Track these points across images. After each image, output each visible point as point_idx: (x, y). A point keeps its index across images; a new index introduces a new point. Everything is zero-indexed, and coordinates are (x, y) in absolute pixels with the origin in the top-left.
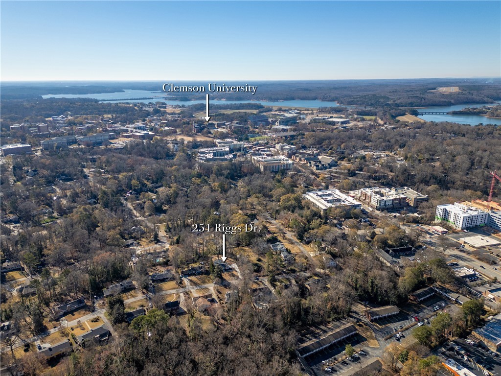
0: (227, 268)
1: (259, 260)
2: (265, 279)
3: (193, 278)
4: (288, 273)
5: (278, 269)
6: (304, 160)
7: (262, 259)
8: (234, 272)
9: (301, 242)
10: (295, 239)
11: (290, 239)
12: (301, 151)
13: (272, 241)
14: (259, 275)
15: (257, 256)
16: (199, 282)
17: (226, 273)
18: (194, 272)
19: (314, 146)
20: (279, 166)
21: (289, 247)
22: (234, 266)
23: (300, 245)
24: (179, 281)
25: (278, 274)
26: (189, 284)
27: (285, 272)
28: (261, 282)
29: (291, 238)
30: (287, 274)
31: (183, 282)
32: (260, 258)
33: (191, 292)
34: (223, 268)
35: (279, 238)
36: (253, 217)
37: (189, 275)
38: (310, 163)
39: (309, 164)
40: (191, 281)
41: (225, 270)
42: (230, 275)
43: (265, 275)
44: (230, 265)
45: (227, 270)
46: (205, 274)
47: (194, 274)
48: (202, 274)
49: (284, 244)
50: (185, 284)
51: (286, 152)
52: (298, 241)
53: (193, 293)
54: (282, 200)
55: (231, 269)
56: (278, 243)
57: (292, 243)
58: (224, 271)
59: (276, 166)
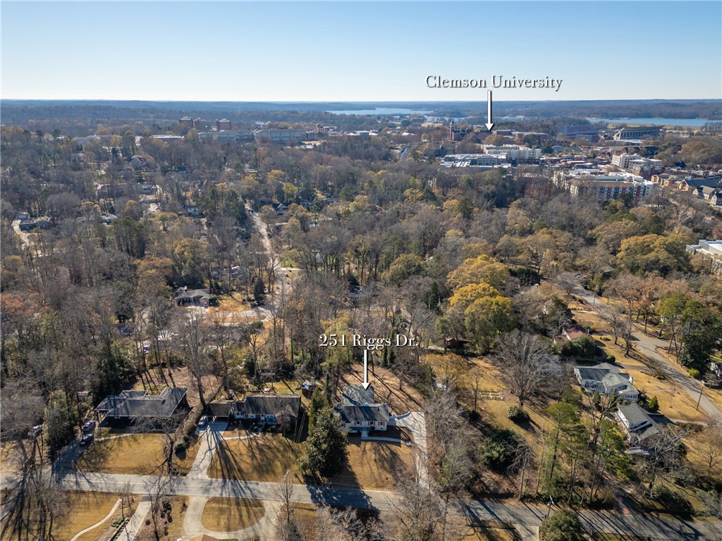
0: (378, 427)
1: (521, 419)
2: (529, 517)
3: (236, 440)
4: (649, 509)
5: (600, 481)
6: (684, 183)
7: (534, 416)
8: (403, 451)
9: (697, 377)
10: (672, 364)
11: (652, 361)
12: (675, 170)
13: (583, 355)
14: (505, 486)
15: (514, 402)
16: (246, 463)
17: (368, 446)
18: (251, 415)
19: (706, 166)
20: (617, 189)
21: (653, 388)
22: (415, 422)
23: (695, 388)
24: (179, 442)
25: (596, 505)
26: (207, 463)
27: (629, 501)
28: (509, 527)
29: (657, 357)
30: (642, 510)
31: (189, 452)
32: (526, 408)
33: (185, 507)
34: (365, 424)
35: (610, 350)
36: (531, 277)
37: (231, 423)
38: (700, 190)
39: (696, 192)
40: (222, 448)
41: (373, 432)
42: (381, 460)
43: (533, 494)
44: (402, 413)
45: (380, 433)
46: (288, 434)
47: (248, 425)
48: (274, 432)
49: (630, 372)
50: (193, 458)
51: (638, 168)
52: (684, 371)
53: (189, 511)
54: (623, 246)
55: (395, 434)
56: (605, 366)
57: (662, 377)
58: (365, 434)
59: (609, 189)
